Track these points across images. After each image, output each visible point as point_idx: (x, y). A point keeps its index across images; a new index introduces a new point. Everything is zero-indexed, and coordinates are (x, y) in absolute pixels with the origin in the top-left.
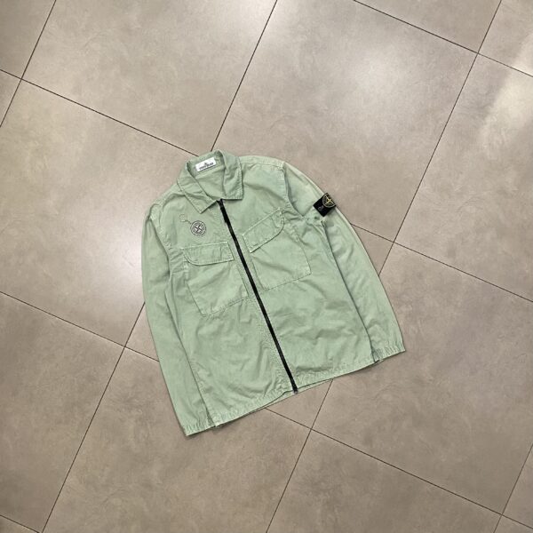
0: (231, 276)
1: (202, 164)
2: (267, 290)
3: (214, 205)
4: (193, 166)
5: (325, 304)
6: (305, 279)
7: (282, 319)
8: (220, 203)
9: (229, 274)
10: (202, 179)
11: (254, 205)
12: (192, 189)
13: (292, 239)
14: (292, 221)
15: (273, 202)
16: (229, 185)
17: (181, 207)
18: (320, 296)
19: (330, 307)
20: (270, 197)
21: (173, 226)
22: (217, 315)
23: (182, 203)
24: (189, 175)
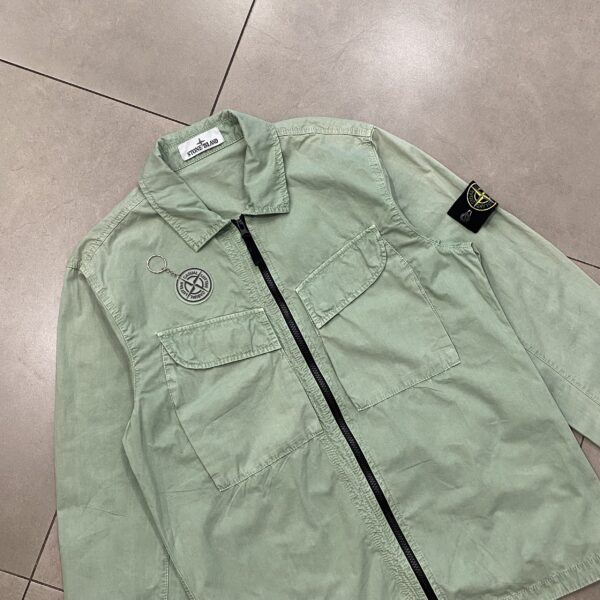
0: (277, 387)
1: (193, 143)
2: (363, 410)
3: (225, 229)
4: (171, 151)
5: (501, 430)
6: (447, 376)
7: (404, 477)
8: (240, 224)
9: (271, 382)
10: (196, 176)
11: (315, 222)
12: (175, 198)
13: (408, 289)
14: (405, 250)
15: (360, 213)
16: (257, 184)
17: (151, 241)
18: (486, 411)
19: (512, 437)
20: (352, 202)
21: (135, 283)
22: (253, 483)
23: (152, 230)
24: (164, 167)
